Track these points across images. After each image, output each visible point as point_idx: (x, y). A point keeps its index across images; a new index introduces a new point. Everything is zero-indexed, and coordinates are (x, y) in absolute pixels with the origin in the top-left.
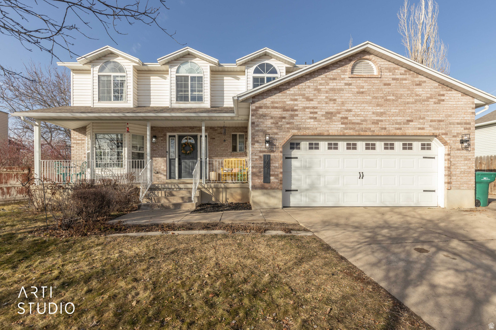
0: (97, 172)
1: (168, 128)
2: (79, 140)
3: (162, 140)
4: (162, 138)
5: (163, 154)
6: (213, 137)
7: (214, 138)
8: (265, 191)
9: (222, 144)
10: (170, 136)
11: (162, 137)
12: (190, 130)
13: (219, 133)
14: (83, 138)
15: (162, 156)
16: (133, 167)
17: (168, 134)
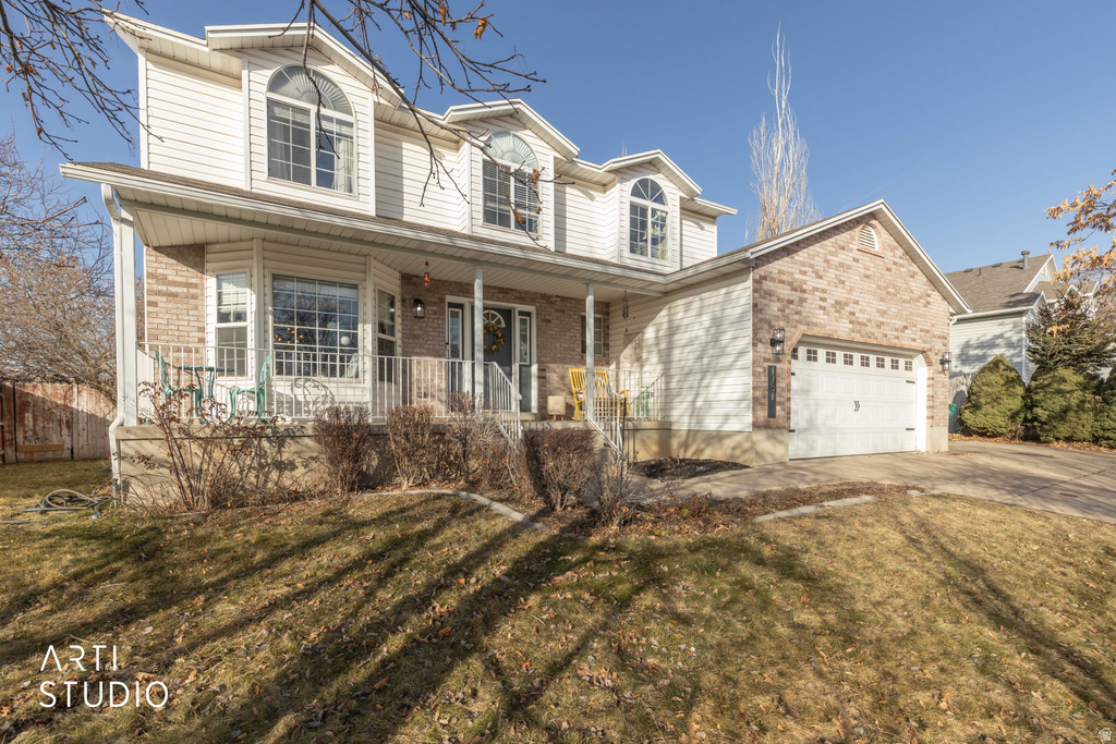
0: (280, 389)
1: (450, 283)
2: (175, 284)
3: (435, 313)
4: (434, 308)
5: (437, 347)
6: (548, 317)
7: (549, 321)
8: (770, 432)
9: (565, 335)
10: (451, 305)
11: (435, 304)
12: (501, 296)
13: (558, 311)
14: (194, 281)
15: (437, 354)
16: (382, 379)
17: (450, 299)
